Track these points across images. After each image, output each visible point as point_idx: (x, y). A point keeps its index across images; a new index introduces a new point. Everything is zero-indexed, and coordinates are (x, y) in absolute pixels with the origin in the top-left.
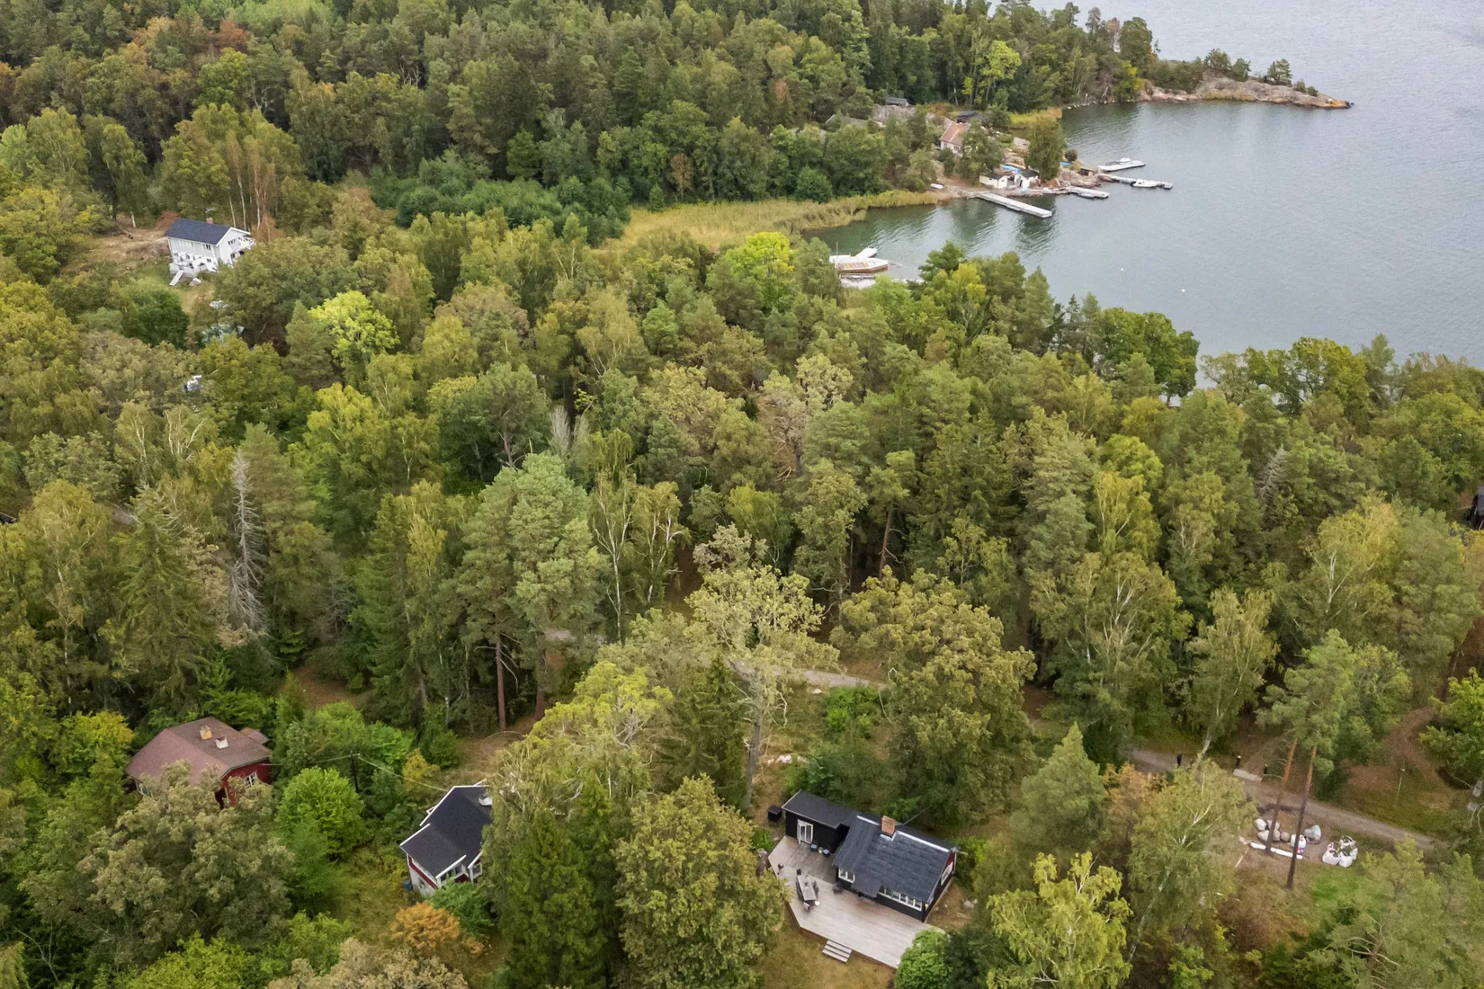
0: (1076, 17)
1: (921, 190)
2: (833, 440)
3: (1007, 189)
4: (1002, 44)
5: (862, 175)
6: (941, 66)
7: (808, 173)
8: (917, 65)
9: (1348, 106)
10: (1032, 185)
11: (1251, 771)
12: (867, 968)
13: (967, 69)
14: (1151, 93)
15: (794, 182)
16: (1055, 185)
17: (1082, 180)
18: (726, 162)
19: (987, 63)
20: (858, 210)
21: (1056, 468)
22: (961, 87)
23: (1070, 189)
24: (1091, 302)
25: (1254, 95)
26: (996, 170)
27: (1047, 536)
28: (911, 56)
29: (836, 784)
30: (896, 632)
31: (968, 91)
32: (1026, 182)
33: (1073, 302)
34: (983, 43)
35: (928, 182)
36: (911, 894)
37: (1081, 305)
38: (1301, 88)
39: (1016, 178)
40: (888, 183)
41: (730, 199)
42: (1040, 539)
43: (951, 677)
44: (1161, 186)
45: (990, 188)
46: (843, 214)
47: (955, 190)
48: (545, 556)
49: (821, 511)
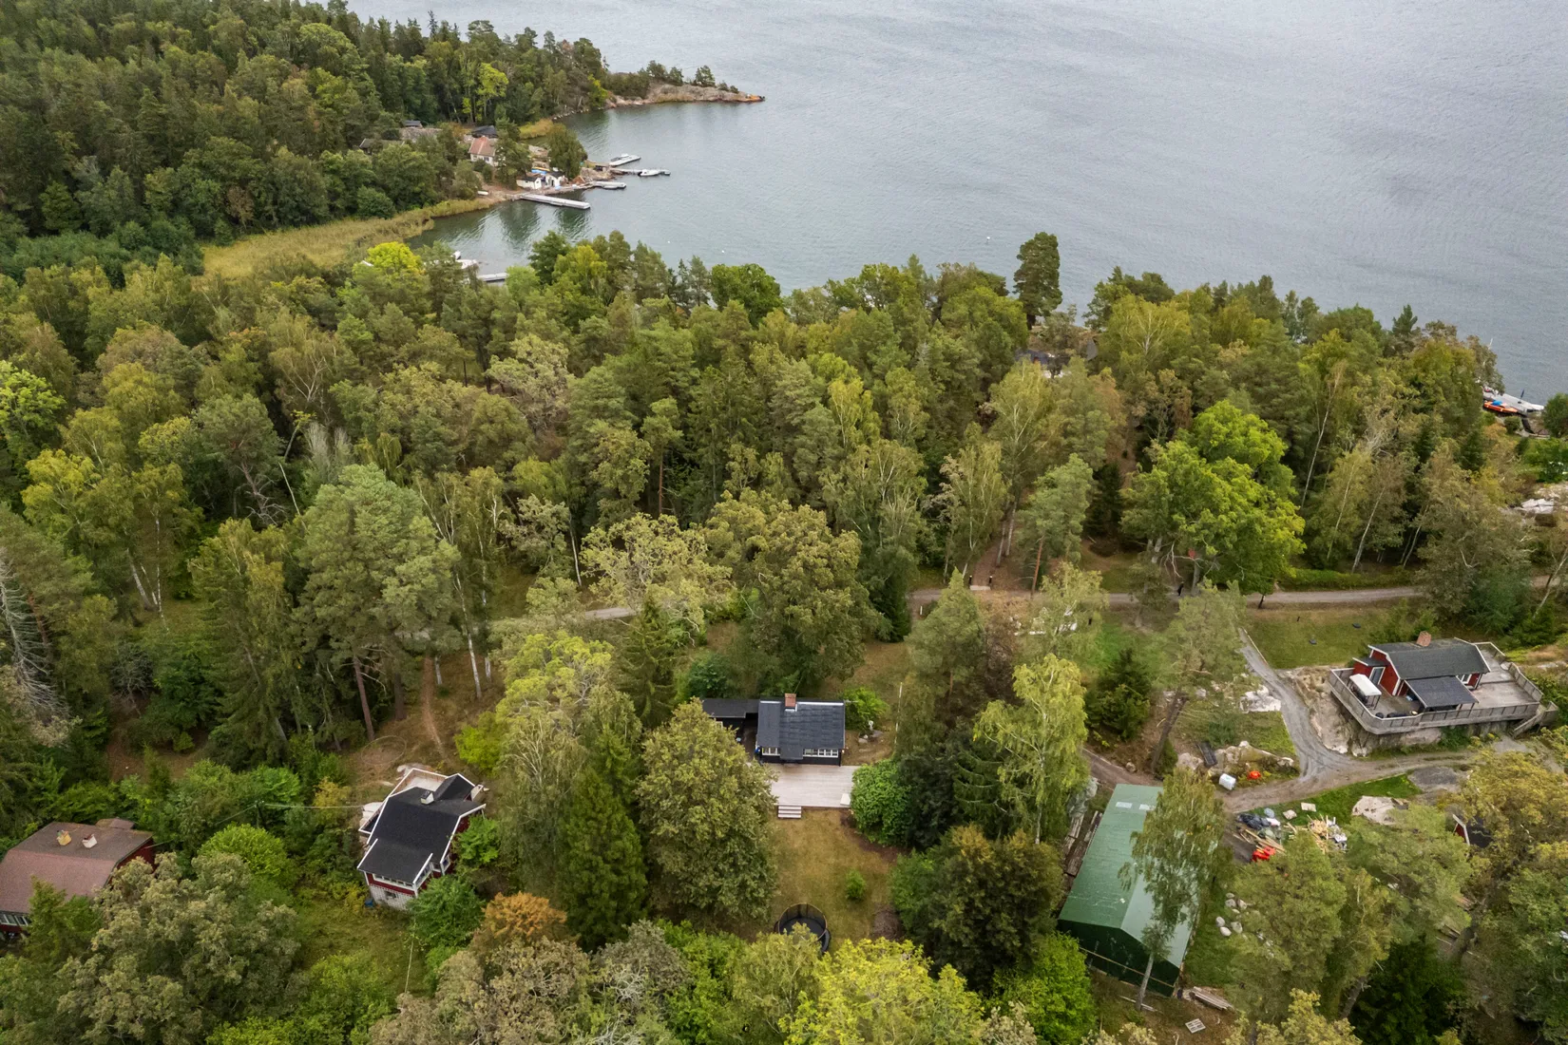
0: (535, 40)
1: (472, 197)
2: (600, 402)
3: (541, 188)
4: (487, 66)
5: (417, 189)
6: (438, 89)
7: (367, 193)
8: (417, 89)
9: (762, 99)
10: (562, 184)
11: (980, 584)
12: (816, 816)
13: (463, 91)
14: (615, 101)
15: (355, 202)
16: (581, 181)
17: (599, 175)
18: (284, 190)
19: (479, 84)
20: (425, 221)
21: (796, 386)
22: (461, 107)
23: (593, 183)
24: (696, 262)
25: (693, 97)
26: (528, 174)
28: (411, 82)
29: (729, 682)
30: (762, 543)
31: (468, 110)
32: (557, 182)
33: (682, 266)
34: (471, 66)
35: (475, 190)
36: (828, 747)
37: (689, 267)
38: (724, 88)
39: (547, 178)
40: (441, 193)
41: (296, 225)
42: (803, 446)
43: (815, 565)
44: (662, 174)
45: (528, 189)
46: (413, 227)
47: (500, 195)
48: (400, 559)
49: (616, 465)
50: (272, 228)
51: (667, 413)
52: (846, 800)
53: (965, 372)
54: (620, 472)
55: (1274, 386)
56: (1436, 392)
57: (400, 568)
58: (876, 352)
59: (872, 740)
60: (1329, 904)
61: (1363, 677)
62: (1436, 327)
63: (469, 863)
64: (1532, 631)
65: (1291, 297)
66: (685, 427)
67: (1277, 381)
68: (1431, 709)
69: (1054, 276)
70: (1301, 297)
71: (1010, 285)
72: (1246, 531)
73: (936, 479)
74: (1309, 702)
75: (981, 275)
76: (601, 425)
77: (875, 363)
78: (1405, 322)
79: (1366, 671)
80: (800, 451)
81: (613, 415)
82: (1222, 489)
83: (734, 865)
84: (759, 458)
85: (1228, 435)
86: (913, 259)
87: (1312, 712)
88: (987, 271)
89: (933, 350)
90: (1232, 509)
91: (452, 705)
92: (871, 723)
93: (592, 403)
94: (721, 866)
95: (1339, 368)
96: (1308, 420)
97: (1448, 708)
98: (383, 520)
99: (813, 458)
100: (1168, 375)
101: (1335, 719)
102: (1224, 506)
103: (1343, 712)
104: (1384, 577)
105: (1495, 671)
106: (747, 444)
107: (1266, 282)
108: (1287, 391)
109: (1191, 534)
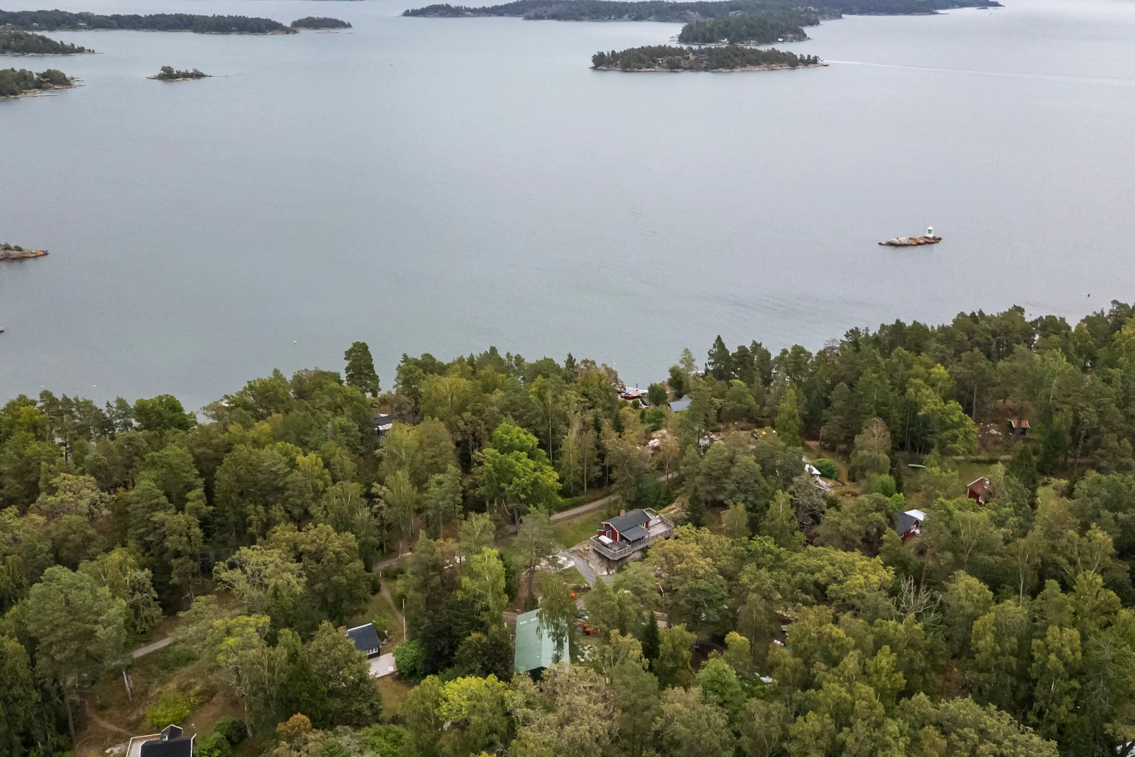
2: (155, 501)
9: (46, 254)
11: (405, 552)
12: (379, 682)
21: (274, 464)
24: (120, 401)
27: (296, 493)
33: (108, 405)
36: (371, 647)
37: (115, 405)
38: (7, 248)
42: (291, 497)
43: (339, 552)
48: (98, 614)
49: (180, 535)
51: (199, 497)
52: (391, 669)
53: (352, 436)
54: (185, 539)
55: (521, 410)
56: (595, 397)
57: (102, 618)
58: (307, 435)
59: (389, 641)
60: (613, 600)
61: (603, 536)
62: (585, 362)
64: (665, 499)
65: (508, 355)
66: (213, 504)
67: (523, 407)
68: (634, 542)
69: (371, 367)
70: (514, 354)
71: (344, 376)
72: (535, 483)
73: (370, 497)
74: (585, 558)
75: (325, 373)
76: (159, 516)
77: (309, 441)
78: (570, 361)
79: (604, 534)
80: (291, 499)
81: (164, 508)
82: (518, 467)
84: (266, 511)
85: (511, 440)
86: (276, 372)
87: (588, 561)
88: (325, 370)
89: (334, 427)
90: (525, 475)
91: (115, 712)
92: (386, 632)
93: (148, 503)
95: (549, 394)
96: (543, 423)
97: (639, 539)
98: (84, 593)
99: (299, 502)
100: (467, 415)
101: (599, 560)
102: (521, 475)
103: (600, 556)
104: (599, 493)
105: (654, 520)
106: (256, 504)
107: (493, 350)
108: (529, 411)
109: (511, 491)
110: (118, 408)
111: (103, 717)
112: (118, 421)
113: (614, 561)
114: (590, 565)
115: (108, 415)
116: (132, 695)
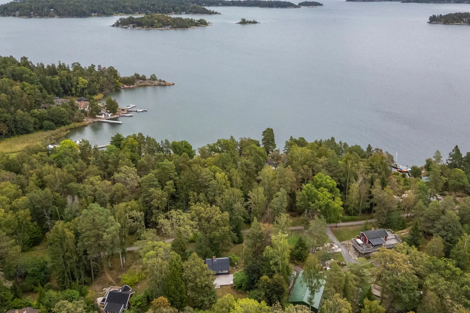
0: (95, 68)
1: (81, 122)
3: (104, 118)
4: (81, 78)
5: (63, 120)
6: (63, 86)
7: (46, 123)
8: (57, 87)
9: (173, 84)
10: (111, 116)
12: (224, 287)
13: (72, 86)
14: (124, 86)
15: (42, 126)
16: (118, 115)
17: (123, 112)
18: (19, 123)
19: (78, 83)
20: (67, 130)
21: (206, 175)
22: (71, 91)
23: (121, 115)
24: (167, 141)
25: (150, 84)
26: (100, 113)
28: (55, 84)
30: (204, 216)
31: (74, 92)
32: (109, 115)
33: (162, 142)
34: (75, 78)
35: (82, 119)
36: (225, 270)
37: (164, 142)
38: (160, 81)
39: (106, 114)
40: (71, 121)
43: (218, 221)
44: (144, 111)
45: (100, 118)
46: (63, 132)
47: (90, 120)
48: (107, 227)
49: (158, 200)
50: (14, 136)
51: (171, 184)
52: (232, 282)
53: (251, 169)
54: (159, 202)
55: (333, 168)
56: (377, 167)
57: (107, 230)
58: (226, 165)
59: (237, 268)
60: (341, 277)
61: (359, 240)
62: (377, 149)
63: (134, 306)
64: (401, 226)
65: (340, 142)
66: (176, 188)
67: (334, 167)
68: (375, 245)
69: (273, 140)
70: (343, 142)
71: (261, 143)
72: (327, 205)
73: (246, 198)
74: (348, 248)
75: (252, 140)
76: (152, 189)
77: (226, 168)
78: (369, 148)
79: (360, 238)
80: (209, 192)
81: (156, 186)
82: (320, 195)
83: (207, 294)
84: (197, 195)
85: (321, 181)
86: (232, 137)
87: (349, 250)
88: (254, 139)
89: (242, 163)
90: (323, 200)
91: (114, 272)
92: (236, 263)
93: (149, 184)
94: (204, 295)
95: (349, 162)
96: (344, 176)
97: (379, 245)
98: (102, 217)
99: (213, 194)
100: (306, 166)
101: (354, 251)
102: (321, 199)
103: (356, 249)
104: (367, 217)
105: (390, 236)
106: (194, 191)
107: (333, 139)
108: (337, 169)
109: (313, 207)
110: (166, 144)
111: (109, 273)
112: (165, 149)
113: (363, 254)
114: (349, 253)
115: (161, 146)
116: (123, 267)
